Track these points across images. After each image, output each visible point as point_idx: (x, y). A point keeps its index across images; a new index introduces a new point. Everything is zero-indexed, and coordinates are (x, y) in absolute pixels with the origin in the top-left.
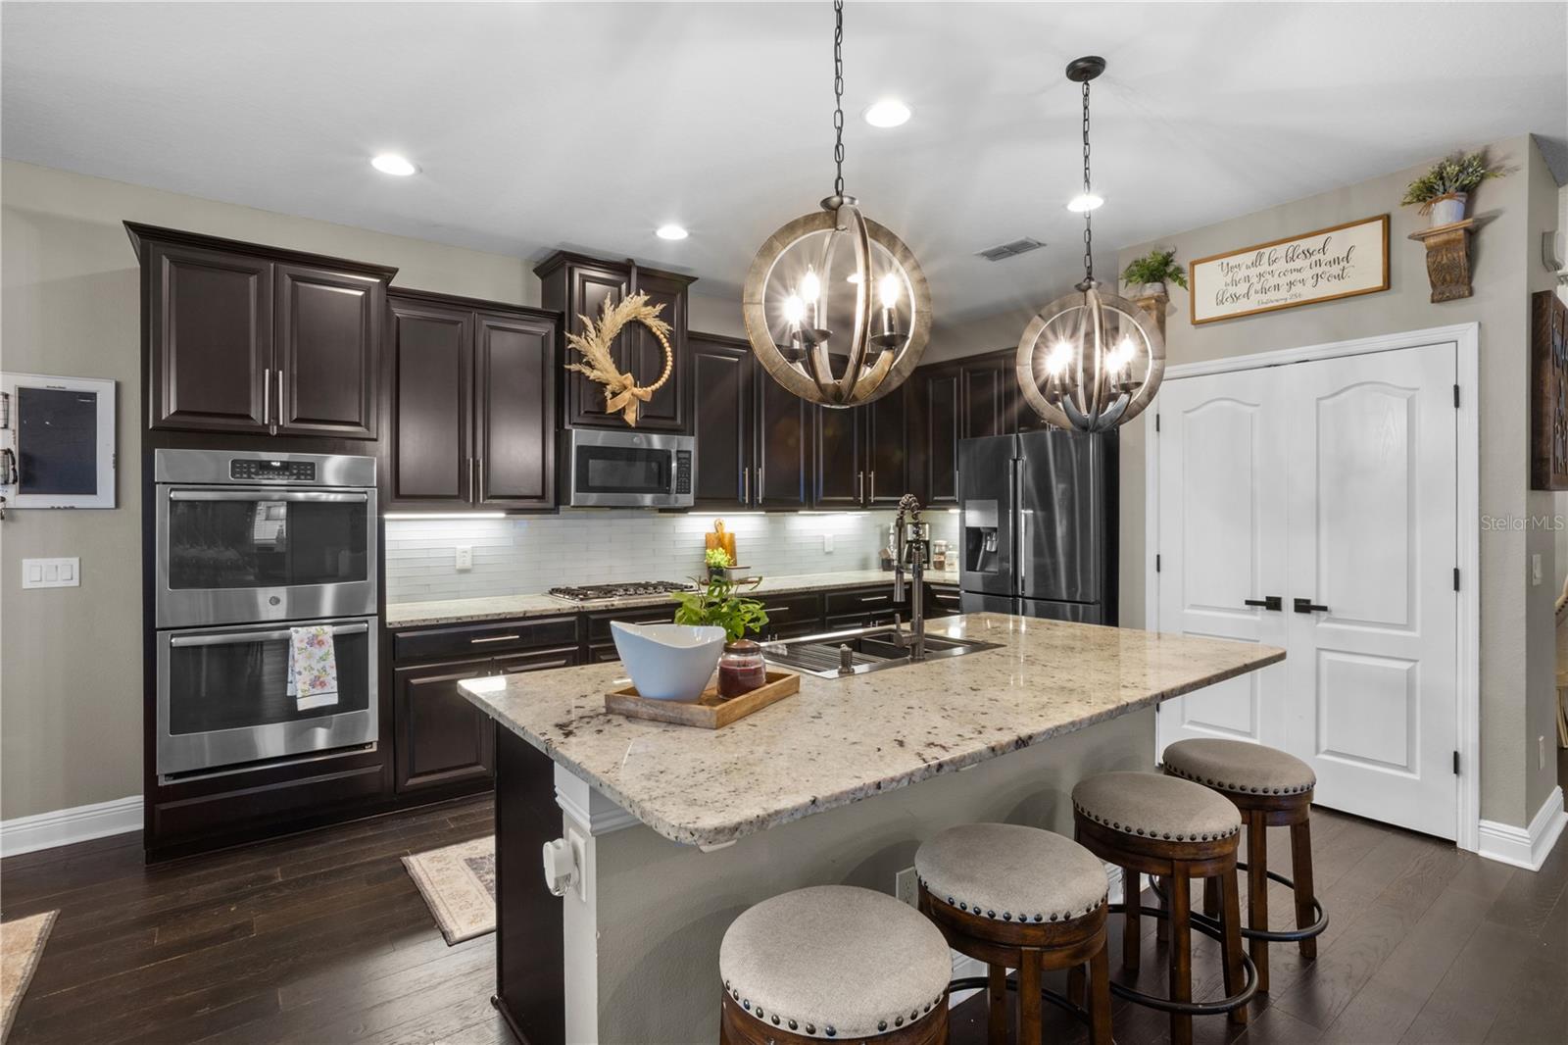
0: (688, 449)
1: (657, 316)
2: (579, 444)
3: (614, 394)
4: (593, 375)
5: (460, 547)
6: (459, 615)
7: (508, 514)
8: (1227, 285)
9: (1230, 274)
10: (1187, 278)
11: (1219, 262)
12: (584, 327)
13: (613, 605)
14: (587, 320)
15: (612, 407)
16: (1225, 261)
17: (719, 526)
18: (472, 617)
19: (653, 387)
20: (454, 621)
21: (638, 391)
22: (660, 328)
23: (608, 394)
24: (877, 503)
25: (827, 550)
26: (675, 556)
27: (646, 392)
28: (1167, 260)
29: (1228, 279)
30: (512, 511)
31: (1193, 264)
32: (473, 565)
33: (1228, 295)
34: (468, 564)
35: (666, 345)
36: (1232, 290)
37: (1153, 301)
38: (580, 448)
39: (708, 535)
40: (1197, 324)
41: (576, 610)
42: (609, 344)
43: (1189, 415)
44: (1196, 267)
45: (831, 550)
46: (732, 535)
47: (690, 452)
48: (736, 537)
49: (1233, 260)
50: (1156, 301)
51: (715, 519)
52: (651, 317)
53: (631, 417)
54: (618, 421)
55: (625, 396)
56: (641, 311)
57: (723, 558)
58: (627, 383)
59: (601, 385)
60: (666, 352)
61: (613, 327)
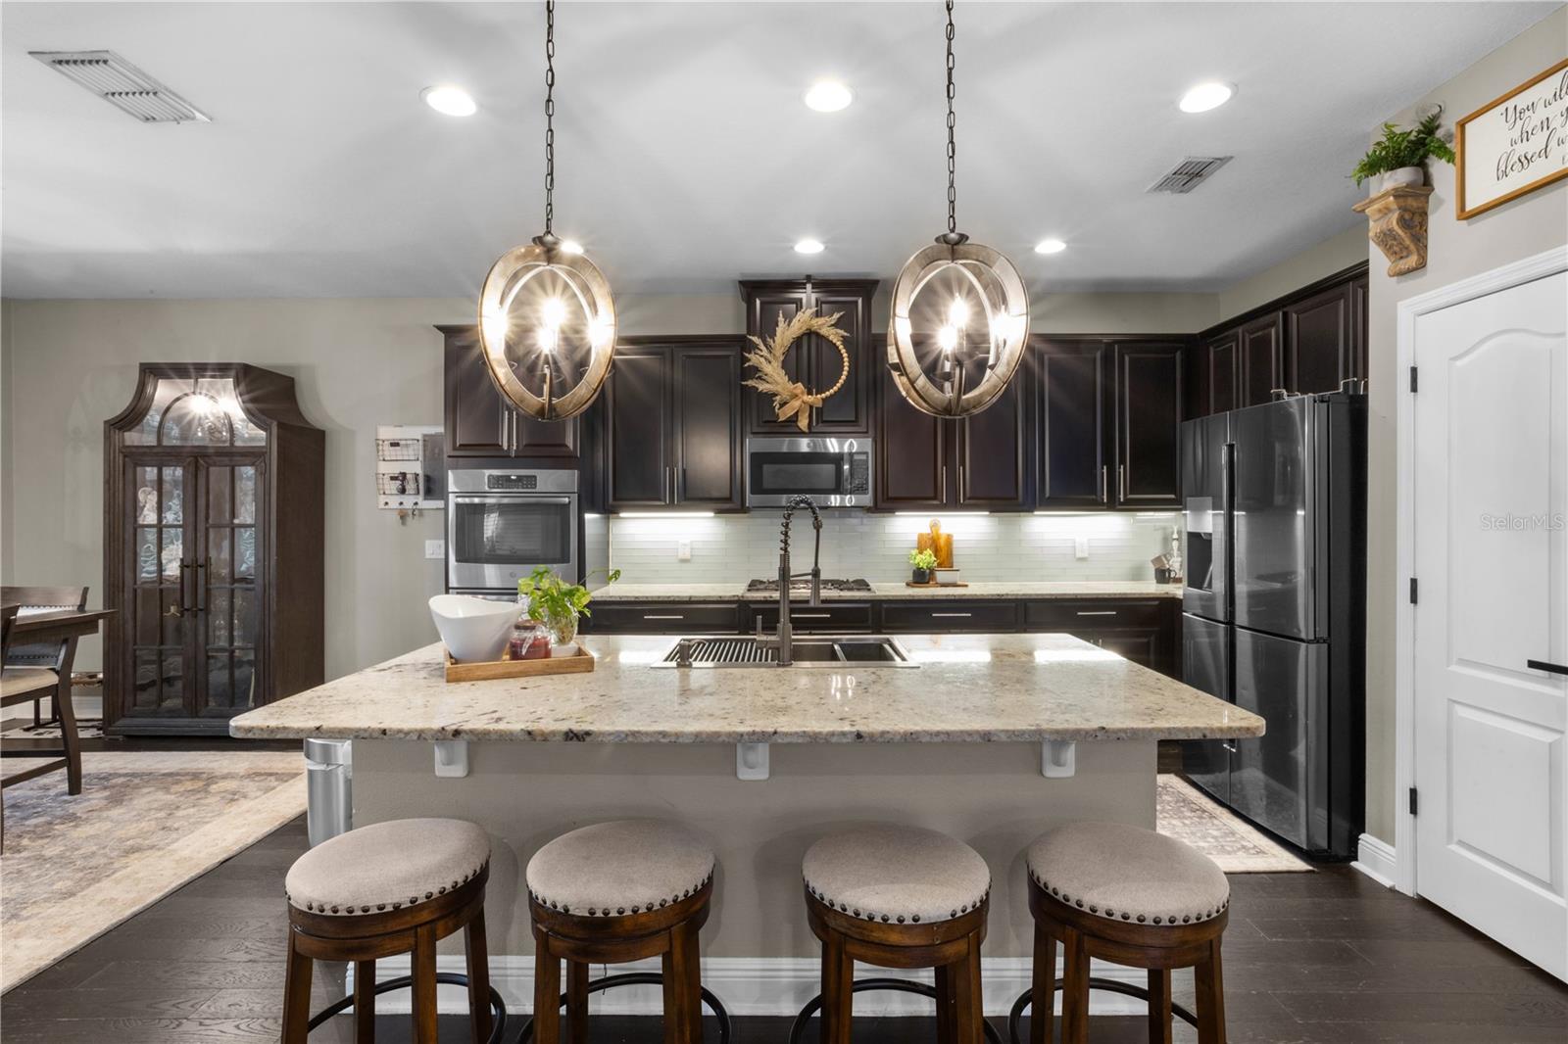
0: (865, 450)
1: (832, 325)
2: (753, 451)
3: (783, 405)
4: (762, 387)
5: (682, 541)
6: (637, 595)
8: (1513, 143)
9: (1519, 123)
10: (1453, 146)
11: (1501, 108)
12: (756, 347)
13: (771, 597)
14: (755, 339)
15: (784, 414)
16: (1510, 104)
17: (934, 526)
18: (647, 597)
19: (823, 395)
20: (633, 599)
21: (809, 399)
22: (835, 336)
23: (776, 404)
24: (1128, 502)
26: (884, 555)
27: (816, 399)
28: (1430, 128)
29: (1516, 134)
30: (719, 512)
31: (1462, 125)
32: (692, 556)
33: (1516, 159)
34: (687, 556)
35: (843, 351)
36: (1522, 149)
37: (1392, 198)
38: (753, 456)
39: (921, 536)
40: (1465, 215)
41: (736, 598)
42: (782, 358)
43: (1459, 363)
44: (1467, 126)
45: (1086, 555)
46: (949, 538)
47: (867, 453)
48: (955, 538)
49: (1521, 101)
50: (1395, 197)
51: (932, 519)
52: (827, 327)
53: (803, 423)
54: (790, 427)
55: (796, 404)
56: (814, 322)
57: (926, 559)
58: (798, 391)
59: (770, 396)
60: (843, 358)
61: (785, 340)
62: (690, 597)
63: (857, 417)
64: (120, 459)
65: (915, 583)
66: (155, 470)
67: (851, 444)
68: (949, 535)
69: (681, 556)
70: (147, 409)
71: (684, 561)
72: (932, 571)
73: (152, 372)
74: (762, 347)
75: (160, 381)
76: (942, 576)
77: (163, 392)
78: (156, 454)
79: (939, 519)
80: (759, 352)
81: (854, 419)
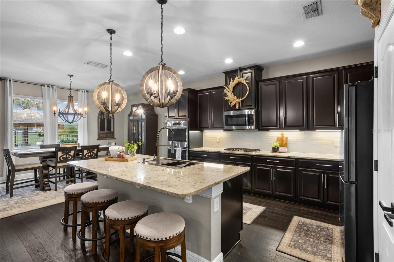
2: (225, 115)
3: (231, 102)
4: (226, 98)
5: (218, 137)
7: (224, 131)
12: (225, 88)
15: (232, 105)
17: (282, 135)
19: (242, 99)
22: (245, 83)
23: (229, 103)
25: (335, 146)
27: (239, 100)
32: (220, 141)
35: (247, 86)
39: (278, 137)
41: (218, 152)
42: (232, 90)
46: (287, 138)
47: (253, 114)
48: (288, 138)
52: (243, 81)
53: (237, 107)
54: (233, 108)
55: (234, 102)
56: (239, 80)
57: (278, 144)
58: (235, 99)
59: (227, 101)
60: (247, 88)
61: (232, 86)
62: (209, 151)
63: (252, 104)
64: (129, 121)
65: (273, 151)
66: (133, 123)
67: (248, 112)
68: (286, 137)
69: (217, 141)
70: (132, 112)
71: (218, 142)
72: (278, 148)
73: (133, 106)
74: (227, 88)
75: (134, 108)
76: (280, 150)
77: (134, 109)
78: (133, 120)
79: (283, 132)
80: (226, 90)
81: (251, 105)
